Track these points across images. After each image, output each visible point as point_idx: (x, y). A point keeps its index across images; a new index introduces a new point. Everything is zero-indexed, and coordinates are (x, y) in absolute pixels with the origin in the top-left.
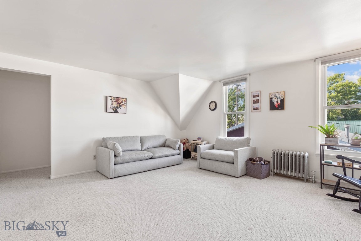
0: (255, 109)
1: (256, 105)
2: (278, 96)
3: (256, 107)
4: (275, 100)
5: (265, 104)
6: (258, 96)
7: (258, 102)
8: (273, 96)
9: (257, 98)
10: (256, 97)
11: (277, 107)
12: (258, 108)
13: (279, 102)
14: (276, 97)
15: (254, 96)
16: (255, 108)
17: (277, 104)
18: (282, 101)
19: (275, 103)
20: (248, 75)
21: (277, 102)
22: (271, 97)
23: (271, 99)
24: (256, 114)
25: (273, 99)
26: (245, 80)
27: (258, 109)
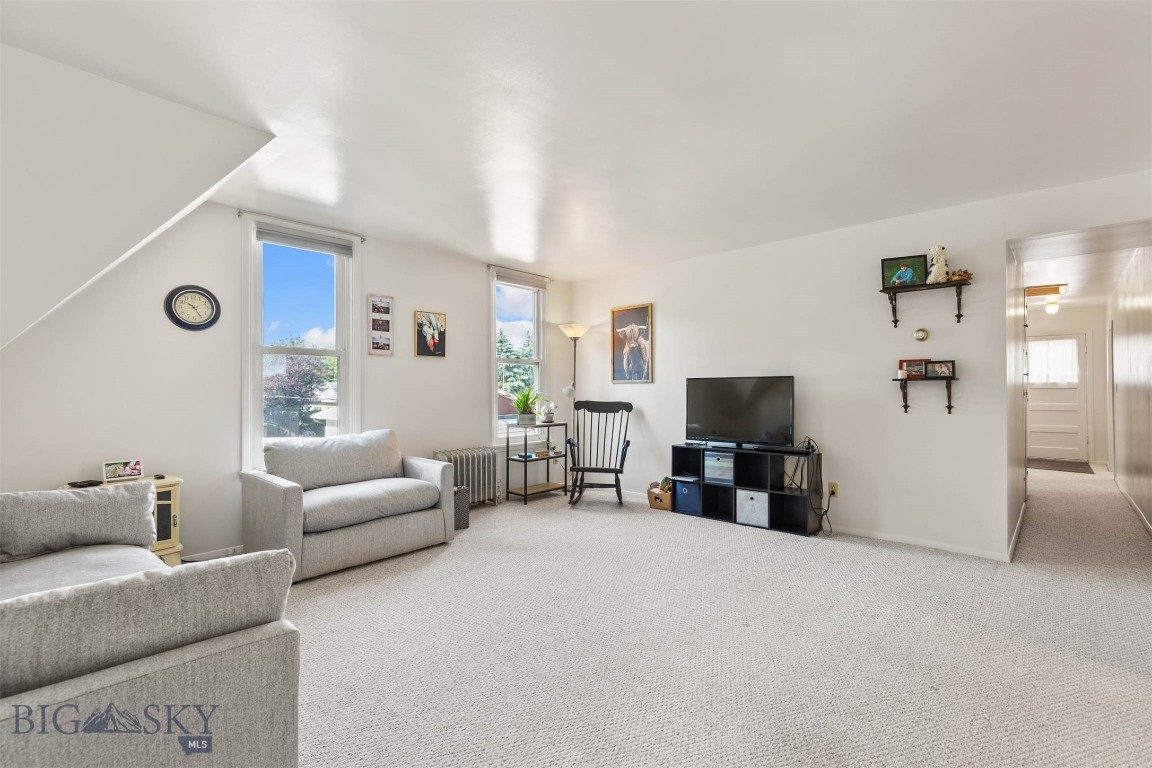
0: (377, 346)
1: (380, 336)
2: (434, 324)
3: (382, 342)
4: (428, 331)
5: (403, 337)
6: (387, 311)
7: (383, 326)
8: (425, 321)
9: (384, 317)
10: (381, 312)
11: (432, 349)
12: (385, 345)
13: (437, 337)
14: (431, 323)
15: (376, 309)
16: (377, 344)
17: (432, 342)
18: (442, 335)
19: (429, 337)
20: (358, 240)
21: (433, 337)
22: (420, 321)
23: (420, 325)
24: (380, 360)
25: (425, 329)
26: (346, 249)
27: (386, 347)
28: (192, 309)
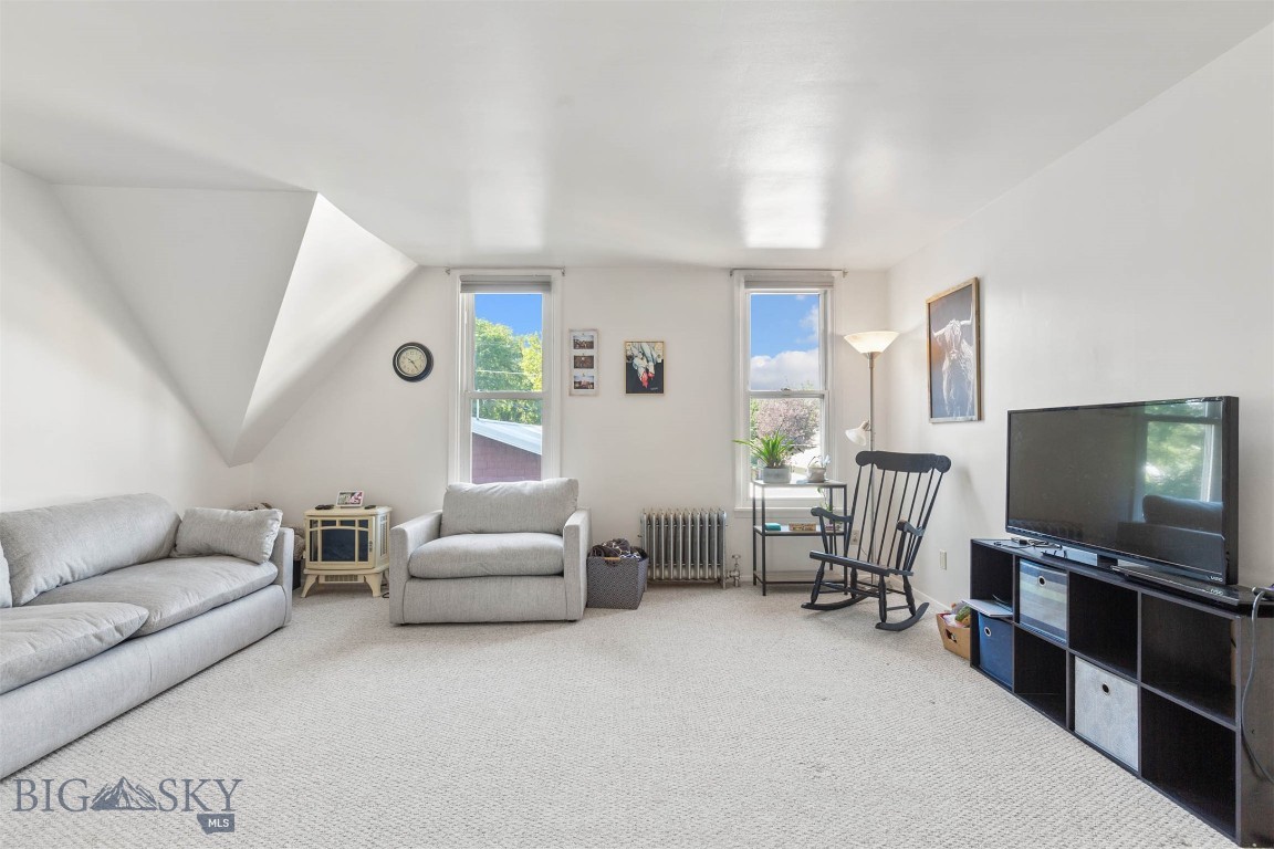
0: (579, 385)
1: (584, 375)
2: (648, 354)
3: (585, 380)
4: (640, 364)
5: (610, 372)
6: (590, 345)
7: (588, 363)
8: (636, 353)
9: (588, 352)
10: (584, 347)
11: (645, 384)
12: (589, 383)
13: (652, 370)
14: (643, 354)
15: (578, 345)
16: (580, 383)
17: (645, 376)
18: (659, 367)
19: (641, 372)
20: (559, 272)
21: (647, 371)
22: (629, 353)
23: (630, 358)
24: (582, 401)
25: (637, 361)
26: (546, 285)
27: (591, 385)
28: (411, 364)
